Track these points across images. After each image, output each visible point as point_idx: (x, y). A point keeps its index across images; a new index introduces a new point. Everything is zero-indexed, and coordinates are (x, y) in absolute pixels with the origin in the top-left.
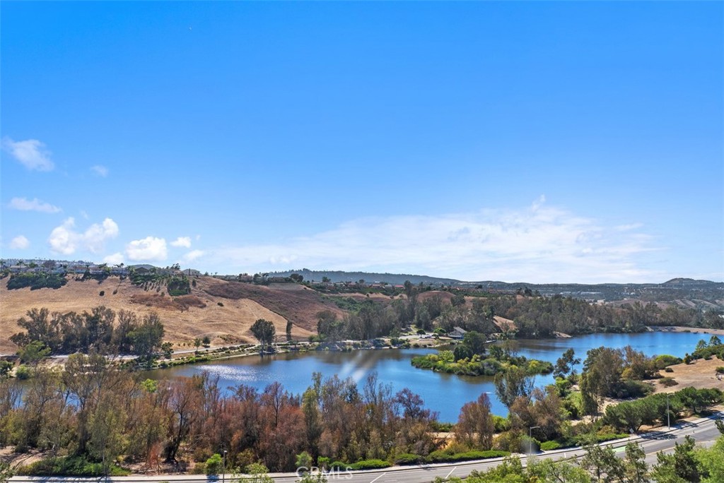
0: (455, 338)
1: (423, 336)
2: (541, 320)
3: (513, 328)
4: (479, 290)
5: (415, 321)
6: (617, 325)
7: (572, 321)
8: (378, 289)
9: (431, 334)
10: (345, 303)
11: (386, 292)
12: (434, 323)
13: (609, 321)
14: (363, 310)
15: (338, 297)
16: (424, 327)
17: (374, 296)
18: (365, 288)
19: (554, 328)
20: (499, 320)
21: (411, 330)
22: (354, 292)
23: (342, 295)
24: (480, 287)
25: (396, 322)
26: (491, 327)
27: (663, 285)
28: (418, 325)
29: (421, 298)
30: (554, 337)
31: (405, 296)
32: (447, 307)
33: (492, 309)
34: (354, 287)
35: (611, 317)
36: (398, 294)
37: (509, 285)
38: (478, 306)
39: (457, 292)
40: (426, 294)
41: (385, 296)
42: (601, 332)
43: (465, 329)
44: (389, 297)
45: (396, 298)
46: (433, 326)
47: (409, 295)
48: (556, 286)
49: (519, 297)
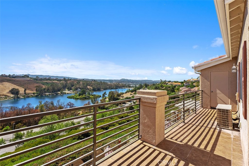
0: (78, 91)
1: (70, 91)
2: (98, 87)
3: (92, 88)
4: (83, 80)
5: (67, 87)
6: (113, 87)
7: (104, 87)
8: (55, 80)
9: (72, 91)
10: (44, 83)
11: (58, 80)
12: (72, 88)
13: (111, 87)
14: (51, 85)
15: (42, 82)
16: (69, 89)
17: (54, 81)
18: (51, 79)
19: (101, 88)
20: (89, 87)
21: (66, 90)
22: (48, 80)
23: (44, 81)
24: (84, 80)
25: (62, 88)
26: (87, 88)
27: (120, 80)
28: (68, 89)
29: (68, 82)
30: (100, 90)
31: (64, 81)
32: (76, 84)
33: (87, 84)
34: (48, 79)
35: (111, 86)
36: (61, 81)
37: (90, 79)
38: (83, 84)
39: (78, 81)
40: (70, 81)
41: (58, 82)
42: (110, 89)
43: (80, 89)
44: (59, 82)
45: (61, 82)
46: (72, 89)
47: (65, 81)
48: (100, 80)
49: (93, 82)
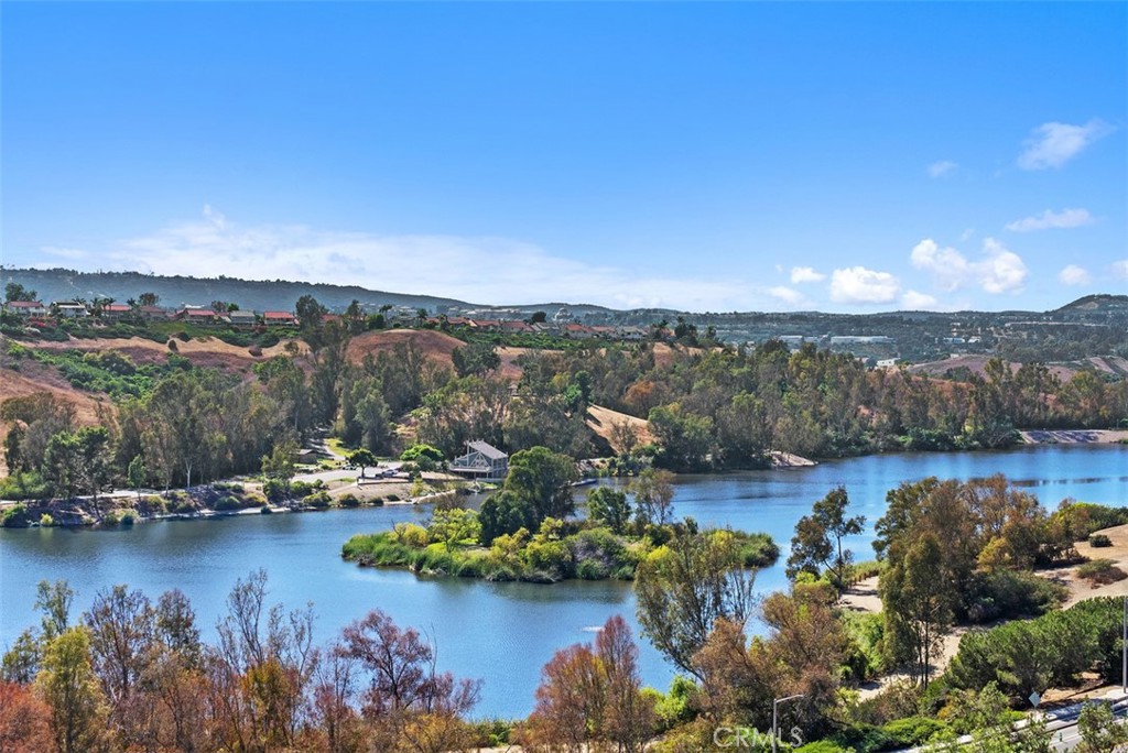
0: (470, 476)
1: (371, 472)
2: (729, 413)
3: (647, 440)
4: (537, 327)
5: (340, 423)
6: (941, 427)
7: (816, 415)
8: (206, 326)
9: (393, 466)
10: (91, 370)
11: (236, 332)
12: (401, 429)
13: (920, 418)
14: (167, 392)
15: (70, 353)
16: (370, 445)
17: (194, 346)
18: (163, 319)
19: (768, 438)
20: (606, 420)
21: (325, 456)
22: (126, 335)
23: (84, 344)
24: (539, 317)
25: (278, 429)
26: (581, 439)
27: (1056, 315)
28: (350, 440)
29: (355, 352)
30: (765, 465)
31: (303, 346)
32: (441, 380)
33: (583, 382)
34: (125, 318)
35: (924, 403)
36: (274, 341)
37: (620, 316)
38: (539, 376)
39: (467, 333)
40: (373, 338)
41: (232, 349)
42: (896, 448)
43: (501, 446)
44: (245, 352)
45: (269, 353)
46: (401, 443)
47: (316, 342)
48: (759, 318)
49: (660, 349)
